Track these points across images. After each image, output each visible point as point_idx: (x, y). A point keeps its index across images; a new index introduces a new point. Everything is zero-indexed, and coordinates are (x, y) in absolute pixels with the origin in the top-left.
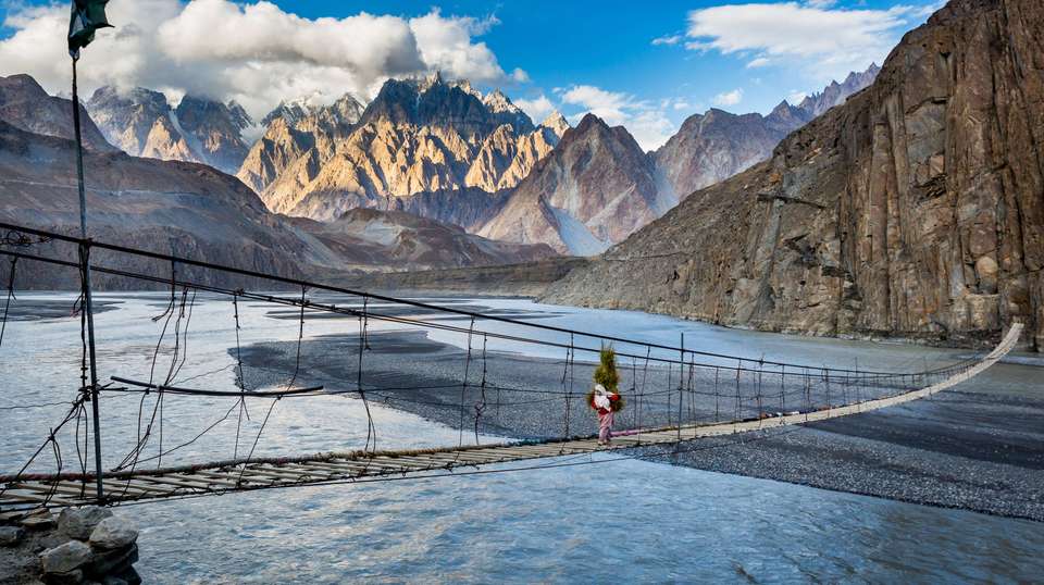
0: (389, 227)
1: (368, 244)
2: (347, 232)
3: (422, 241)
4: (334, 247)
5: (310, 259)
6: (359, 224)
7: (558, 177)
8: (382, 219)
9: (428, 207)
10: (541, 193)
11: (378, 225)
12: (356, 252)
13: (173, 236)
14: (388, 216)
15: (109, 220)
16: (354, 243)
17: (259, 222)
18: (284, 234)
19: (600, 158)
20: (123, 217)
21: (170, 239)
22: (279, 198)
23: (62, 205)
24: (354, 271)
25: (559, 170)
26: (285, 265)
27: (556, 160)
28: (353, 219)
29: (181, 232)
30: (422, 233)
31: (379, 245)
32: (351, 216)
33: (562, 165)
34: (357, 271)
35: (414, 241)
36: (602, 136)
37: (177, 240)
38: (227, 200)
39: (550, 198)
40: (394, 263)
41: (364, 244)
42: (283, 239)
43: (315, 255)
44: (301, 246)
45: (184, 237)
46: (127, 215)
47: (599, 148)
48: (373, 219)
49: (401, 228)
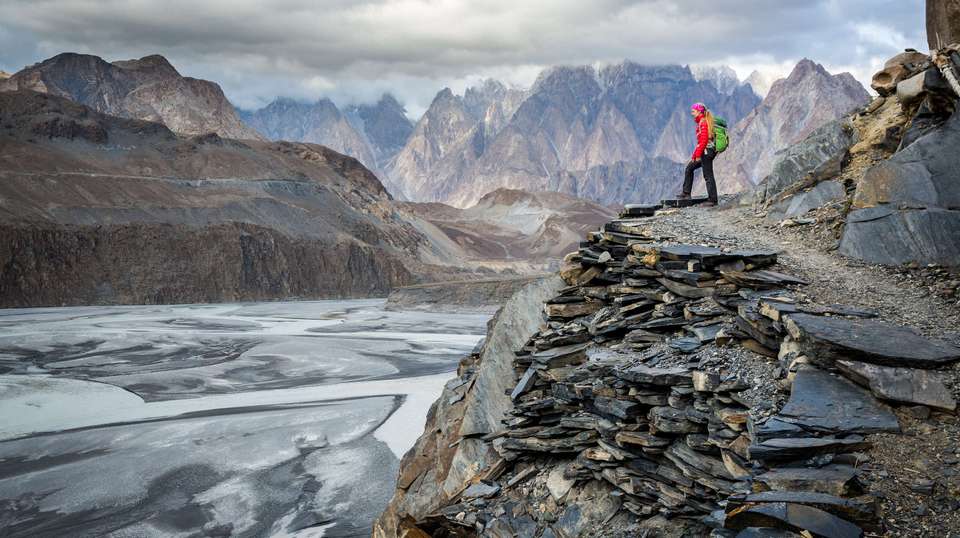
0: (535, 211)
1: (507, 234)
2: (485, 218)
3: (570, 228)
4: (459, 239)
5: (427, 255)
6: (502, 209)
7: (764, 141)
8: (527, 202)
9: (606, 184)
10: (742, 162)
11: (521, 209)
12: (486, 245)
13: (245, 234)
14: (534, 199)
15: (172, 216)
16: (491, 232)
17: (364, 211)
18: (397, 226)
19: (819, 114)
20: (188, 212)
21: (242, 238)
22: (444, 179)
23: (121, 200)
24: (479, 270)
25: (764, 132)
26: (389, 263)
27: (763, 120)
28: (494, 203)
29: (257, 228)
30: (571, 220)
31: (520, 234)
32: (492, 199)
33: (769, 126)
34: (481, 270)
35: (559, 228)
36: (820, 86)
37: (251, 238)
38: (328, 186)
39: (753, 168)
40: (533, 258)
41: (503, 234)
42: (393, 231)
43: (434, 250)
44: (415, 240)
45: (261, 234)
46: (194, 209)
47: (817, 102)
48: (516, 203)
49: (548, 213)
